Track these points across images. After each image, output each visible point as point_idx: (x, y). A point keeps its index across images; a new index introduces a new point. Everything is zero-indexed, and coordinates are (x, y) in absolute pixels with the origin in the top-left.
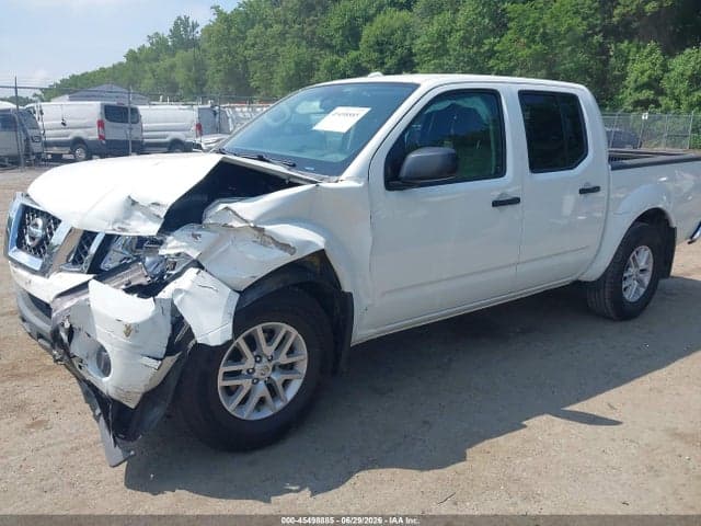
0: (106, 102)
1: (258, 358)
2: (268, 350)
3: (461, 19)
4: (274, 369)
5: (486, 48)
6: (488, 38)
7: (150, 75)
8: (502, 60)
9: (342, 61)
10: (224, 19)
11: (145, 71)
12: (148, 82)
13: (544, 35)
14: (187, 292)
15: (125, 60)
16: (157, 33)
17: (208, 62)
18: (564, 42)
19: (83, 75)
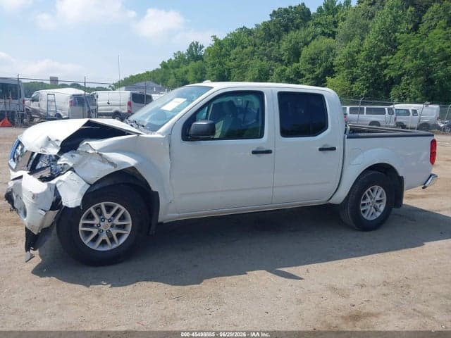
0: (133, 92)
1: (103, 220)
2: (107, 216)
3: (366, 44)
4: (111, 227)
5: (383, 62)
6: (385, 55)
7: (173, 76)
8: (394, 70)
9: (288, 70)
10: (219, 43)
11: (170, 74)
12: (172, 80)
13: (423, 53)
14: (64, 182)
15: (160, 67)
16: (179, 52)
17: (207, 69)
18: (437, 58)
19: (137, 75)
